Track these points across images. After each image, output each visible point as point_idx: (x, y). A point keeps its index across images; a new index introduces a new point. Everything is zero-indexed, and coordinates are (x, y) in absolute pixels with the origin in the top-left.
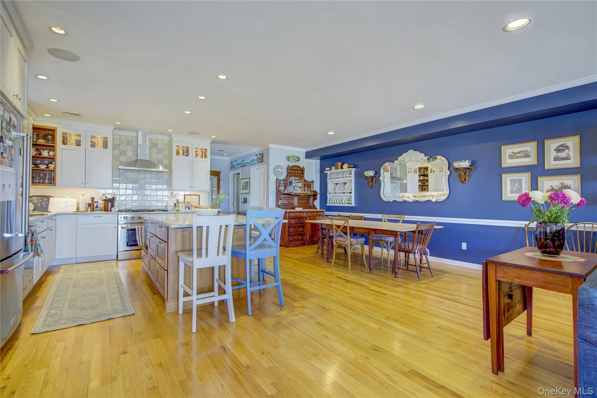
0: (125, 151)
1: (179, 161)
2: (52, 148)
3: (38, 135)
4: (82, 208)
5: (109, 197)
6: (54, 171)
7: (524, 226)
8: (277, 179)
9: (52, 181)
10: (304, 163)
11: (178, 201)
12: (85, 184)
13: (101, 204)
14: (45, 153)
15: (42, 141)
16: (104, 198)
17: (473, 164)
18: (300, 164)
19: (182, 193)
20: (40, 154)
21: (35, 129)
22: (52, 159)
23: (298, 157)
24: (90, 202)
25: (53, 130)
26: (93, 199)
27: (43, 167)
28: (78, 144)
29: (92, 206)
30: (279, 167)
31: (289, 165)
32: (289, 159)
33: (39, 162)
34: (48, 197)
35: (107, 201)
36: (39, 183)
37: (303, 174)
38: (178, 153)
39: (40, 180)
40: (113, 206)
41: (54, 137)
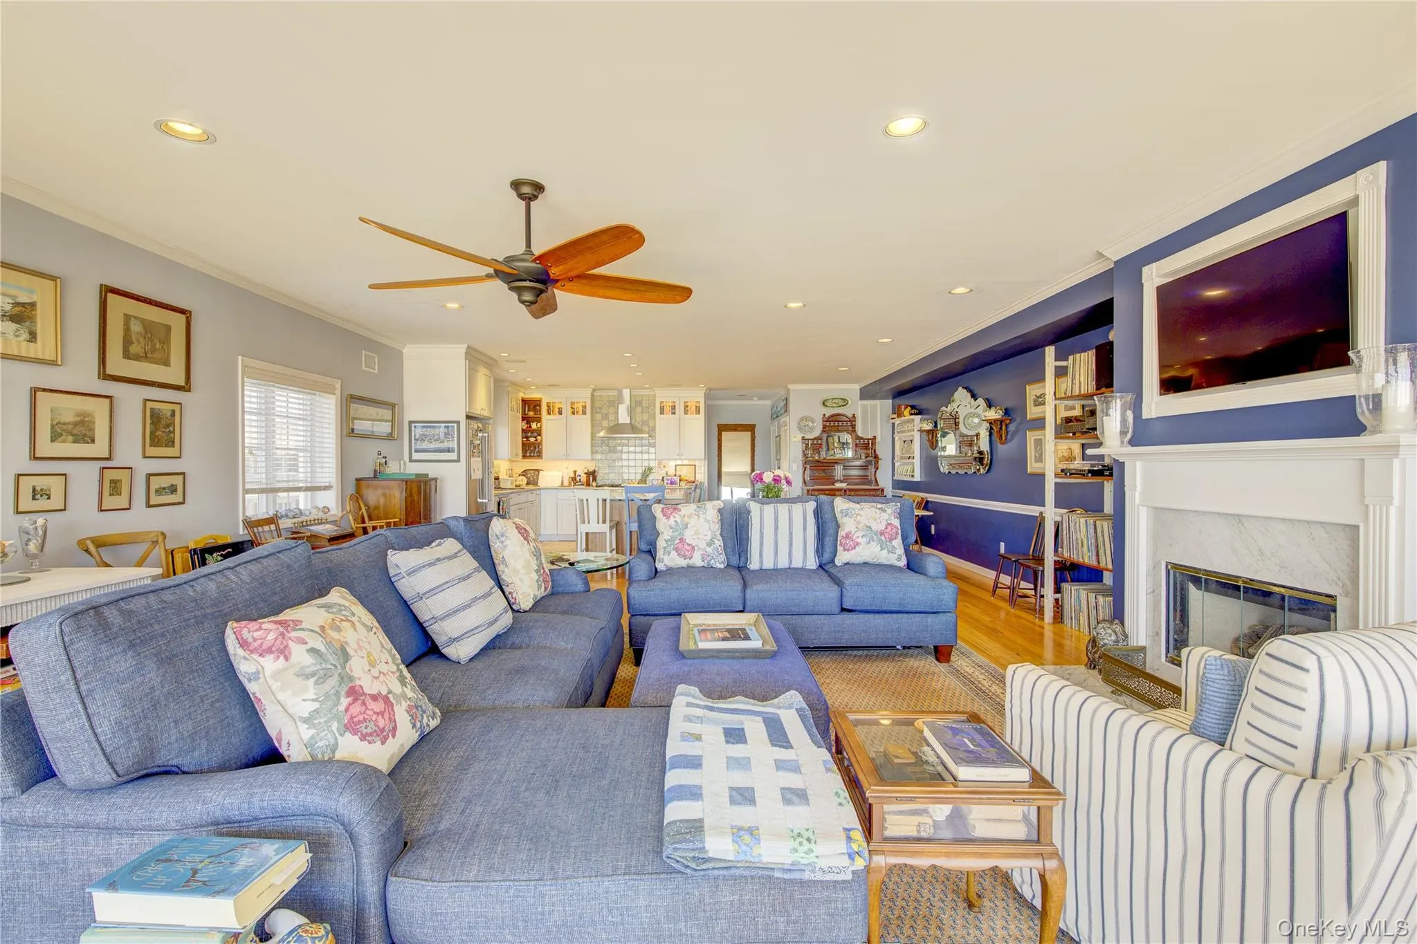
0: (607, 414)
1: (663, 423)
2: (539, 420)
3: (529, 406)
4: (566, 483)
5: (591, 470)
6: (540, 443)
7: (1038, 515)
8: (803, 438)
9: (540, 456)
10: (857, 407)
11: (667, 474)
12: (567, 457)
13: (584, 478)
14: (534, 426)
15: (531, 414)
16: (586, 471)
17: (1007, 412)
18: (847, 411)
19: (673, 464)
20: (530, 427)
21: (524, 401)
22: (539, 432)
23: (843, 399)
24: (572, 475)
25: (540, 401)
26: (575, 472)
27: (532, 440)
28: (560, 413)
29: (574, 480)
30: (806, 418)
31: (824, 415)
32: (826, 403)
33: (529, 434)
34: (538, 471)
35: (588, 474)
36: (530, 456)
37: (853, 427)
38: (662, 412)
39: (531, 453)
40: (594, 479)
41: (540, 406)
